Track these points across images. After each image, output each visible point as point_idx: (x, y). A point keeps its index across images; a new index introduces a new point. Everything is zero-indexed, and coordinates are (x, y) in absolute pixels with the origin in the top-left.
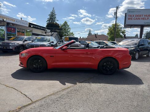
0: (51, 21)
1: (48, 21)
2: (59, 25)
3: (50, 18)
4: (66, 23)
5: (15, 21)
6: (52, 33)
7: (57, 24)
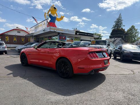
0: (116, 28)
1: (113, 27)
2: (124, 30)
3: (116, 25)
4: (133, 27)
5: (64, 31)
6: (115, 39)
7: (123, 29)
